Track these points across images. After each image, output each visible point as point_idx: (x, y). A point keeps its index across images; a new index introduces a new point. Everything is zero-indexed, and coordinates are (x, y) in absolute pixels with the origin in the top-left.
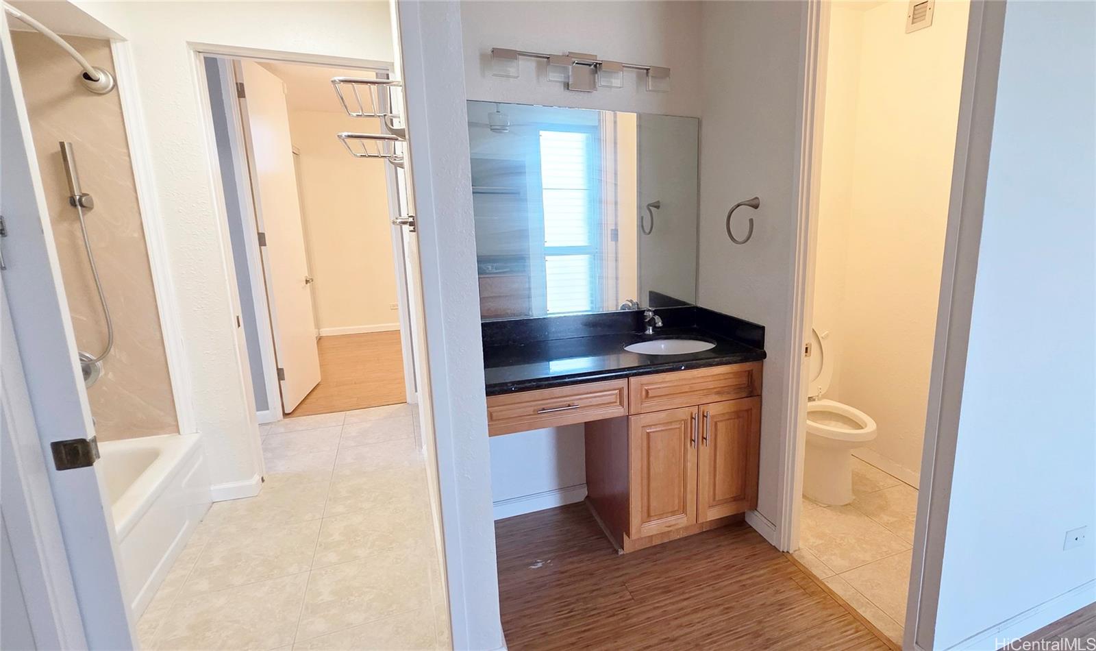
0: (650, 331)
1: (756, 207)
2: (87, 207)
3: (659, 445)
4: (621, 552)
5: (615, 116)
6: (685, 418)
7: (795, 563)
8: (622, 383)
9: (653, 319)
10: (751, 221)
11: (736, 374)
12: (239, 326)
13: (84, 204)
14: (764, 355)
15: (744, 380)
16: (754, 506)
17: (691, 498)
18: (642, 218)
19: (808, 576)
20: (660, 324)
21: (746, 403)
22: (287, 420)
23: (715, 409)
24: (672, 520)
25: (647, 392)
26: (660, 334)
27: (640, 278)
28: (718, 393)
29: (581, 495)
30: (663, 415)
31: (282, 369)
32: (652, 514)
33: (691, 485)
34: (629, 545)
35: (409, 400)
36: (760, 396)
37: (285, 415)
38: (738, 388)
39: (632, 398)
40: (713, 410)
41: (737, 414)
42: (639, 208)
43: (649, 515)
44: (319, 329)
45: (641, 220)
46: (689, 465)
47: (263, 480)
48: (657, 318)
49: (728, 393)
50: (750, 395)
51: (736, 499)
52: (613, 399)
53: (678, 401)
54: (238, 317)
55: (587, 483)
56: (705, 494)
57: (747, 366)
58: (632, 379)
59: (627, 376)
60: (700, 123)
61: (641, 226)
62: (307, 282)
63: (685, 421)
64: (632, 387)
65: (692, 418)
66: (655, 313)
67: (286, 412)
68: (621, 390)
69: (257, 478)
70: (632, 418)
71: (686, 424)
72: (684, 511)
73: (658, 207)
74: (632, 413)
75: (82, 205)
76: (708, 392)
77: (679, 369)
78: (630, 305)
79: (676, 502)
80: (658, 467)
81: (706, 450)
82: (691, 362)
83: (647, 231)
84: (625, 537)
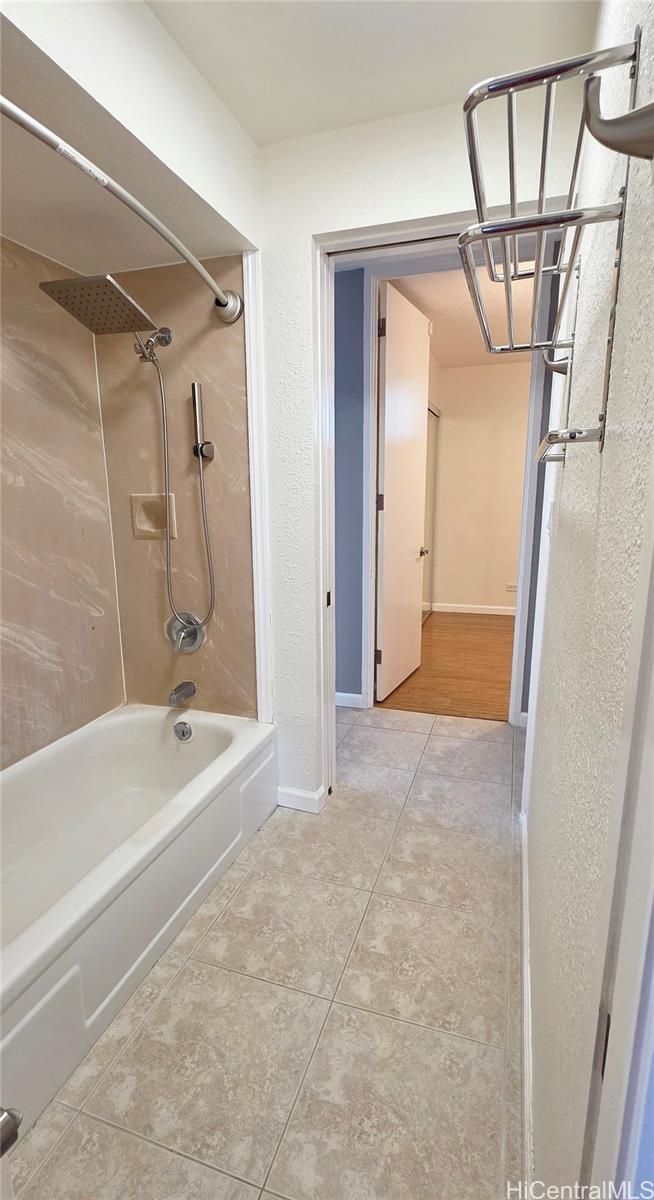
2: (208, 459)
12: (329, 604)
13: (204, 453)
22: (377, 710)
31: (380, 651)
35: (511, 720)
37: (377, 703)
44: (432, 603)
47: (330, 791)
54: (329, 594)
62: (422, 553)
67: (378, 699)
69: (323, 790)
75: (203, 456)
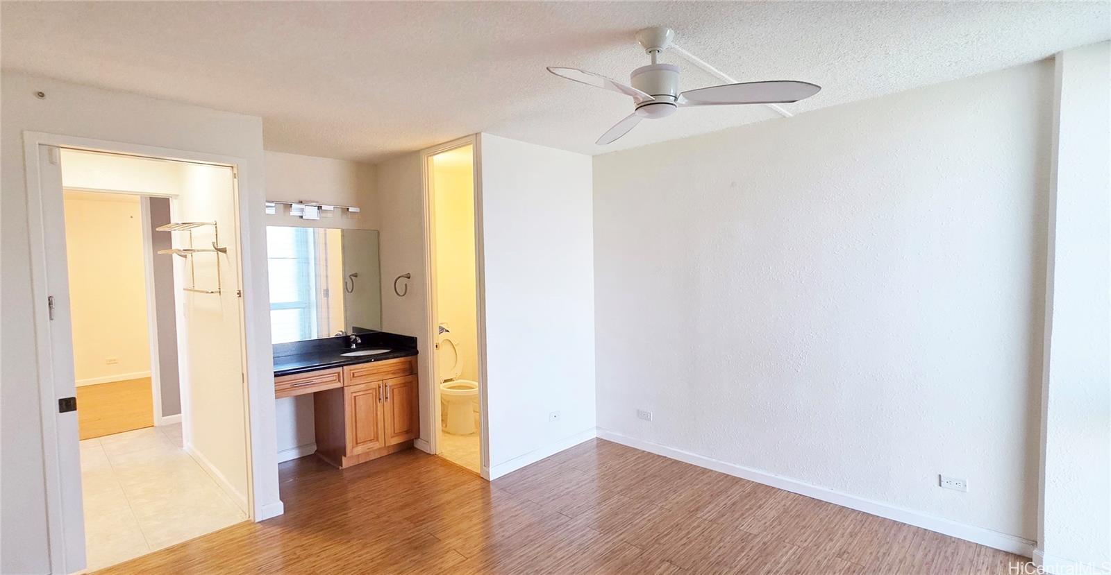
0: (354, 346)
1: (409, 278)
3: (360, 402)
4: (340, 468)
5: (325, 230)
6: (375, 387)
7: (438, 457)
8: (340, 369)
9: (355, 339)
10: (406, 285)
11: (403, 363)
14: (417, 352)
15: (407, 366)
16: (418, 437)
17: (381, 432)
18: (346, 283)
19: (444, 460)
20: (360, 341)
21: (410, 378)
23: (392, 382)
24: (370, 445)
25: (353, 374)
26: (360, 347)
27: (346, 318)
28: (392, 373)
29: (313, 449)
30: (363, 386)
32: (359, 442)
33: (381, 425)
34: (346, 463)
35: (156, 424)
36: (417, 374)
38: (404, 370)
39: (345, 378)
40: (390, 383)
41: (405, 385)
42: (344, 278)
43: (357, 443)
45: (345, 284)
46: (379, 413)
48: (358, 338)
49: (399, 373)
50: (411, 373)
51: (407, 432)
52: (334, 378)
53: (370, 379)
55: (316, 442)
56: (389, 431)
57: (408, 358)
58: (345, 367)
59: (342, 366)
60: (378, 232)
61: (346, 288)
63: (375, 389)
64: (345, 371)
65: (379, 387)
66: (356, 336)
68: (339, 373)
70: (346, 388)
71: (376, 391)
72: (378, 440)
73: (356, 276)
74: (345, 385)
76: (388, 373)
77: (371, 361)
78: (341, 333)
79: (373, 434)
80: (361, 415)
81: (388, 404)
82: (377, 358)
83: (350, 291)
84: (343, 458)
